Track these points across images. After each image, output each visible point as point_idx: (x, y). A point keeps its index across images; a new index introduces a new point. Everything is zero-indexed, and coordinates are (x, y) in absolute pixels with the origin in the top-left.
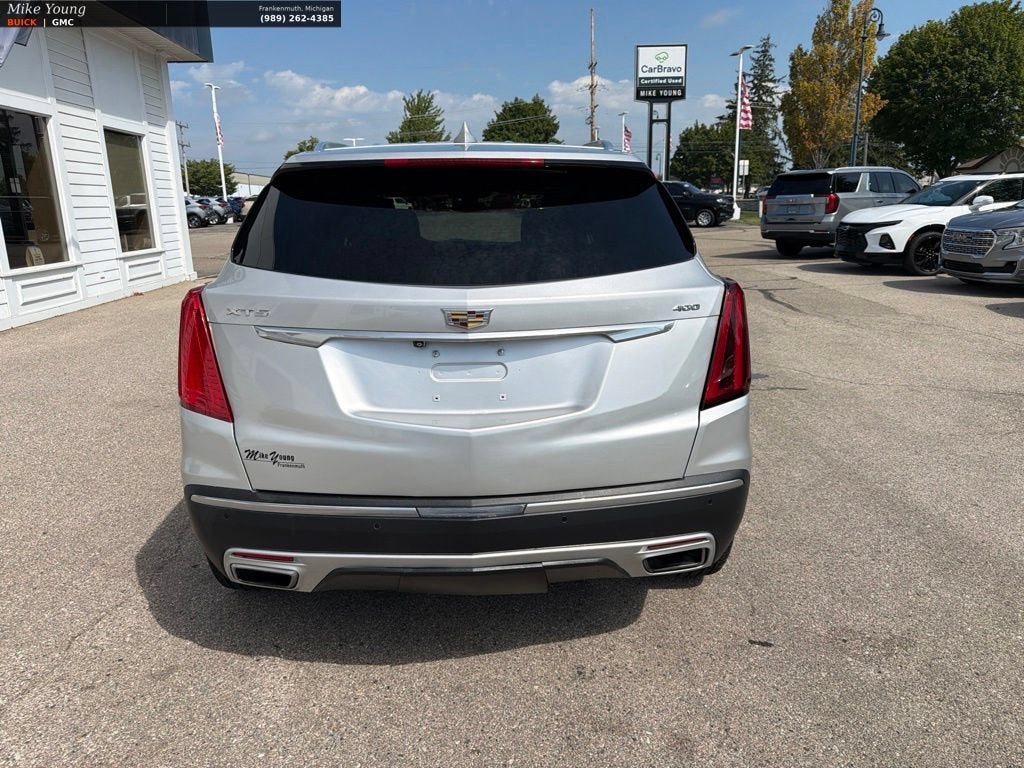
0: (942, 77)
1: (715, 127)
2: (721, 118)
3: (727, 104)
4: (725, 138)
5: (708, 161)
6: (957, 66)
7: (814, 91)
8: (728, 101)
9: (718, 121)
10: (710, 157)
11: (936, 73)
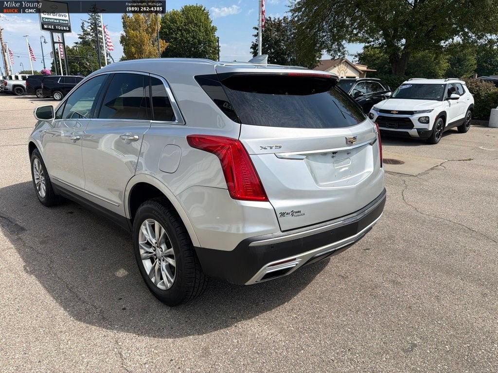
0: (182, 34)
1: (75, 48)
2: (77, 43)
3: (79, 36)
4: (81, 54)
5: (75, 66)
6: (188, 32)
7: (137, 36)
8: (79, 35)
9: (75, 45)
10: (75, 64)
11: (180, 33)
